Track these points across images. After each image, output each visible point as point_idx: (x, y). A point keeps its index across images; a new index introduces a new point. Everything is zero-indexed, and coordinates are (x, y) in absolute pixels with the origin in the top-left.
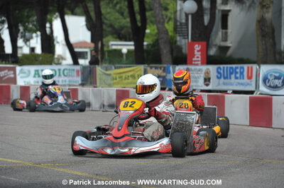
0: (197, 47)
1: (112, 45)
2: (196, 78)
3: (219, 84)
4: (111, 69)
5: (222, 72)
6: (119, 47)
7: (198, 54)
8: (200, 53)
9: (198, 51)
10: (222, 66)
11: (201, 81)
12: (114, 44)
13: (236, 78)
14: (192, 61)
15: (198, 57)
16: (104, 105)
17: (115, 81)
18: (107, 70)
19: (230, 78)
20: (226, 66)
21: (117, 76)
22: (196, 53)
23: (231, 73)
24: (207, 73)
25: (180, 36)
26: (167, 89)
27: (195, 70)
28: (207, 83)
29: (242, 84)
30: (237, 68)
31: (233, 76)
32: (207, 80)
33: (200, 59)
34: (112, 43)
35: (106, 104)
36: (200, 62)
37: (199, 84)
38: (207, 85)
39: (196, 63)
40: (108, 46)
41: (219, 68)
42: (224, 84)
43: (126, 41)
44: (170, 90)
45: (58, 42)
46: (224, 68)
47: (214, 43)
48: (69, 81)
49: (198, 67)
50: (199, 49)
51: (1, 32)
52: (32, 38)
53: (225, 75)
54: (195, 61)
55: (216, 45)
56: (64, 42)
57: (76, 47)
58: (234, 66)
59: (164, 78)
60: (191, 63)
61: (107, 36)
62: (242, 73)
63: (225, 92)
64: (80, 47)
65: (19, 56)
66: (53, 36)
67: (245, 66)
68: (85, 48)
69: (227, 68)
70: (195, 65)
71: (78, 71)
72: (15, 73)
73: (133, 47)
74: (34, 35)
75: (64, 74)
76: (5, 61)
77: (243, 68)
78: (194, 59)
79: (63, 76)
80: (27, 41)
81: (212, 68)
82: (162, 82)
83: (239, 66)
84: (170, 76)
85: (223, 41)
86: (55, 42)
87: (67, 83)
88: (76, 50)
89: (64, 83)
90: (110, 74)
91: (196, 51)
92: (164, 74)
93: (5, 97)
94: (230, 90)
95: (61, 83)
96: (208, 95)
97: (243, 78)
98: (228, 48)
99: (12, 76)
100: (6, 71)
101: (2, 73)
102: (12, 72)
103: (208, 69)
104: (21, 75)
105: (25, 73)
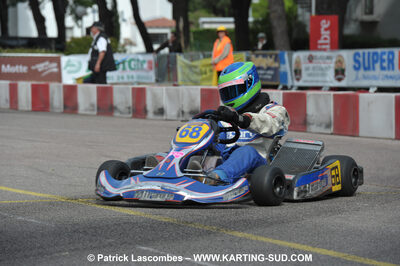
0: (325, 24)
1: (204, 23)
2: (322, 69)
3: (357, 78)
4: (198, 59)
5: (361, 59)
6: (213, 26)
7: (325, 34)
8: (328, 32)
9: (326, 30)
10: (361, 51)
11: (331, 74)
12: (208, 22)
13: (383, 68)
14: (317, 44)
15: (325, 39)
16: (183, 112)
17: (204, 76)
18: (192, 60)
19: (374, 69)
20: (366, 51)
21: (208, 69)
22: (323, 31)
23: (375, 62)
24: (340, 62)
25: (302, 7)
26: (281, 87)
27: (321, 58)
28: (340, 76)
29: (391, 77)
30: (384, 53)
31: (377, 66)
32: (340, 73)
33: (328, 41)
34: (203, 20)
35: (186, 110)
36: (328, 47)
37: (328, 79)
38: (340, 80)
39: (324, 47)
40: (198, 25)
41: (358, 54)
42: (365, 78)
43: (224, 16)
44: (285, 88)
45: (124, 20)
46: (364, 54)
47: (354, 16)
48: (139, 77)
49: (325, 54)
50: (327, 26)
51: (41, 6)
52: (86, 14)
53: (367, 65)
54: (321, 44)
55: (356, 20)
56: (133, 20)
57: (151, 27)
58: (379, 51)
59: (276, 70)
60: (316, 48)
61: (195, 9)
62: (391, 61)
63: (366, 90)
64: (157, 27)
65: (68, 40)
66: (116, 11)
67: (396, 51)
68: (164, 27)
69: (369, 53)
70: (321, 50)
71: (150, 62)
72: (59, 66)
73: (232, 26)
74: (89, 10)
75: (130, 67)
76: (46, 48)
77: (392, 53)
78: (320, 42)
79: (128, 69)
80: (78, 18)
81: (347, 55)
82: (274, 77)
83: (387, 50)
84: (286, 68)
85: (366, 14)
86: (120, 20)
87: (135, 80)
88: (150, 31)
89: (131, 80)
90: (196, 67)
91: (322, 30)
92: (276, 65)
93: (41, 101)
94: (374, 87)
95: (126, 80)
96: (334, 95)
97: (393, 69)
98: (374, 24)
99: (55, 70)
100: (47, 63)
101: (40, 67)
102: (55, 65)
103: (340, 56)
104: (68, 68)
105: (73, 65)
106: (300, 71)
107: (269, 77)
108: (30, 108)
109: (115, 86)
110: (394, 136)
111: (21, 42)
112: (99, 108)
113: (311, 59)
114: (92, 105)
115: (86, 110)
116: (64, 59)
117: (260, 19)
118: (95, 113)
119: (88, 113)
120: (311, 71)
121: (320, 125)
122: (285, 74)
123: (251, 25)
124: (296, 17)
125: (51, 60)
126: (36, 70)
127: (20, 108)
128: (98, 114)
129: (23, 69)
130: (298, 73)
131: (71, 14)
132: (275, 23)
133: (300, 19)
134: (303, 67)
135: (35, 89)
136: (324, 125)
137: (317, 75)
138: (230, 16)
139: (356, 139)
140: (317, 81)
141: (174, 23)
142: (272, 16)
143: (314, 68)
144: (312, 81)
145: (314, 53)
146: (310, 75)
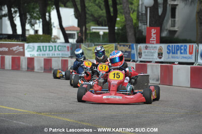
0: (153, 31)
1: (93, 29)
2: (152, 53)
3: (169, 58)
4: (91, 46)
5: (171, 49)
6: (97, 31)
7: (154, 36)
8: (155, 35)
9: (154, 34)
10: (171, 45)
11: (156, 55)
12: (94, 28)
13: (181, 53)
14: (149, 41)
15: (154, 38)
18: (88, 47)
19: (177, 53)
20: (173, 44)
23: (177, 50)
24: (160, 49)
25: (141, 23)
26: (131, 61)
27: (152, 47)
29: (185, 58)
30: (182, 46)
31: (179, 52)
32: (160, 55)
33: (155, 39)
34: (92, 27)
36: (155, 42)
37: (154, 57)
38: (160, 58)
39: (153, 42)
40: (90, 30)
42: (172, 57)
43: (102, 26)
44: (134, 61)
45: (54, 27)
46: (172, 46)
47: (166, 28)
48: (62, 54)
49: (154, 45)
50: (155, 32)
51: (14, 19)
52: (36, 23)
53: (173, 51)
54: (152, 41)
55: (167, 30)
56: (59, 27)
57: (67, 30)
58: (180, 45)
59: (129, 52)
60: (149, 43)
61: (89, 22)
62: (185, 50)
63: (173, 63)
64: (70, 30)
65: (27, 36)
66: (51, 22)
67: (188, 45)
68: (73, 30)
69: (175, 46)
70: (151, 43)
71: (68, 47)
72: (24, 48)
73: (107, 31)
74: (38, 21)
75: (58, 49)
76: (17, 40)
77: (186, 46)
78: (151, 40)
79: (57, 51)
80: (32, 25)
81: (164, 46)
82: (129, 56)
83: (183, 44)
84: (134, 52)
85: (172, 27)
86: (52, 27)
87: (61, 56)
88: (67, 32)
89: (58, 56)
90: (91, 50)
91: (152, 34)
92: (130, 50)
93: (16, 65)
94: (176, 62)
95: (56, 56)
96: (161, 65)
97: (186, 53)
98: (175, 32)
99: (22, 50)
100: (18, 47)
101: (14, 48)
102: (21, 48)
103: (161, 47)
104: (28, 50)
105: (31, 48)
106: (141, 53)
107: (126, 56)
108: (11, 68)
109: (53, 59)
110: (189, 86)
111: (4, 36)
112: (44, 69)
113: (146, 48)
114: (42, 68)
115: (38, 70)
116: (26, 45)
117: (121, 28)
118: (43, 71)
119: (39, 71)
120: (146, 54)
121: (154, 80)
122: (134, 54)
123: (116, 31)
124: (138, 27)
125: (20, 45)
126: (13, 50)
127: (6, 68)
128: (44, 72)
129: (6, 49)
130: (140, 54)
131: (29, 23)
132: (128, 30)
133: (140, 28)
134: (143, 51)
135: (13, 59)
136: (155, 80)
137: (149, 55)
138: (105, 26)
139: (171, 87)
140: (150, 59)
141: (79, 29)
142: (127, 27)
143: (148, 52)
144: (147, 59)
145: (148, 45)
146: (146, 55)
